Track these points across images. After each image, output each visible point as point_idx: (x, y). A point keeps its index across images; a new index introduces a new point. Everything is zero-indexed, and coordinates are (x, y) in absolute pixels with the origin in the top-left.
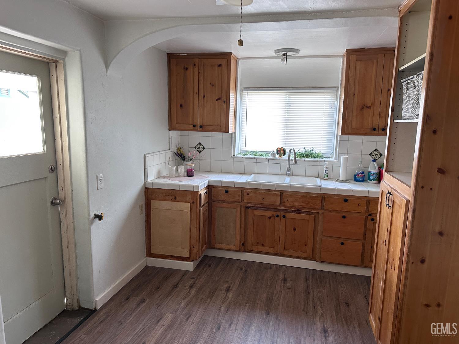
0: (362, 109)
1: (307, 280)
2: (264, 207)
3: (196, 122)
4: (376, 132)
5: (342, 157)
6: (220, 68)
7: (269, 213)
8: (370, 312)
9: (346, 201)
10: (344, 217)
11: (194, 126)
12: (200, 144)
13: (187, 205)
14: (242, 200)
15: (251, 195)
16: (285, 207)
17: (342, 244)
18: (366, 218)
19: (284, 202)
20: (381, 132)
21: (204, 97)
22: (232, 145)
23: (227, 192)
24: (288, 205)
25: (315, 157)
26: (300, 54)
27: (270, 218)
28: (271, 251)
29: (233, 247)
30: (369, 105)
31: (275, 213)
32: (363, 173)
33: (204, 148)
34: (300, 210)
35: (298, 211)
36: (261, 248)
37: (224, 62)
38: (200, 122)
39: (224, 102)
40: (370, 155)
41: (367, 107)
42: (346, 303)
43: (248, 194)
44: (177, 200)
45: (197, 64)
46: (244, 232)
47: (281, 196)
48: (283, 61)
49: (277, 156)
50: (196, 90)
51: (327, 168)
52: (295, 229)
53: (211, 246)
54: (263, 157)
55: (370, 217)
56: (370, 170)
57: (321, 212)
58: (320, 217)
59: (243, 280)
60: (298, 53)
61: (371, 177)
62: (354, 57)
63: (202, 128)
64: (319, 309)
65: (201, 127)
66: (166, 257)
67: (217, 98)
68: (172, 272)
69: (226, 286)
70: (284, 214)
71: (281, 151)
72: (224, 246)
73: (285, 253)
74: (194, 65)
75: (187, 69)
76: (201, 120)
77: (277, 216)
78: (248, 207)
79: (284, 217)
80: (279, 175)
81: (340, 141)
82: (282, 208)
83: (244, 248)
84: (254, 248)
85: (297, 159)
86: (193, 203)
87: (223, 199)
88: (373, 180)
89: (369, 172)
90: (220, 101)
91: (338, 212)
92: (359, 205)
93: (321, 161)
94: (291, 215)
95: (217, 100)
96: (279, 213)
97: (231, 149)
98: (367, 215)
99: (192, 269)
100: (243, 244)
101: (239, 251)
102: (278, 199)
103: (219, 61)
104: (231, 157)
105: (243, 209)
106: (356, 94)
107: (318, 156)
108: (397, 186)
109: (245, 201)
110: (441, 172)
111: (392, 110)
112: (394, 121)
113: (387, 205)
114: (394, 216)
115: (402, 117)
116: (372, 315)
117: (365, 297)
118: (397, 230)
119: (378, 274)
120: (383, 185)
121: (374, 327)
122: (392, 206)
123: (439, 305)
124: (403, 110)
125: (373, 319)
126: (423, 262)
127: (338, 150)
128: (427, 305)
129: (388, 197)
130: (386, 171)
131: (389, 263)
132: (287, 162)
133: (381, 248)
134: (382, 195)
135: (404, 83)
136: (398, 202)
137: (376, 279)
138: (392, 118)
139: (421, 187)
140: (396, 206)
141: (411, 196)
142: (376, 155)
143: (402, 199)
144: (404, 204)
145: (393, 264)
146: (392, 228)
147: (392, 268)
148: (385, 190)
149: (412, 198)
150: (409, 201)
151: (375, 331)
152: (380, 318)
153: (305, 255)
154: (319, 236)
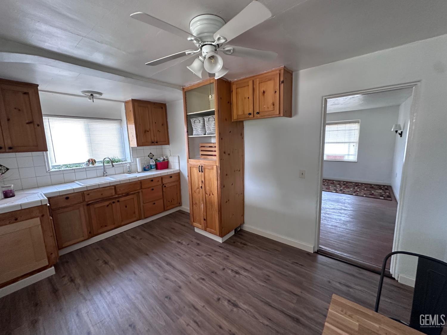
0: (145, 132)
2: (103, 200)
3: (1, 144)
4: (154, 144)
5: (137, 159)
6: (26, 96)
7: (107, 203)
8: (193, 222)
9: (152, 181)
10: (153, 189)
11: (1, 148)
12: (1, 165)
13: (37, 221)
14: (84, 200)
15: (91, 194)
16: (119, 195)
17: (154, 204)
18: (162, 186)
19: (118, 192)
20: (156, 144)
21: (9, 120)
22: (45, 162)
23: (67, 198)
24: (120, 193)
25: (117, 162)
26: (103, 97)
27: (108, 206)
28: (113, 227)
29: (82, 239)
30: (148, 130)
31: (111, 201)
32: (148, 166)
33: (7, 169)
34: (128, 194)
35: (127, 194)
36: (105, 229)
37: (31, 91)
38: (8, 143)
39: (38, 125)
40: (149, 156)
42: (172, 228)
43: (88, 194)
44: (18, 220)
46: (90, 224)
47: (115, 188)
48: (90, 99)
49: (91, 165)
51: (129, 167)
52: (126, 207)
54: (78, 167)
55: (163, 186)
56: (151, 164)
57: (140, 191)
58: (141, 194)
60: (101, 96)
61: (153, 167)
65: (11, 148)
67: (27, 122)
70: (118, 200)
71: (93, 161)
73: (123, 223)
77: (114, 202)
78: (88, 205)
80: (96, 177)
81: (132, 150)
82: (117, 196)
83: (92, 235)
84: (100, 231)
85: (105, 165)
86: (43, 216)
87: (64, 206)
88: (154, 168)
89: (151, 165)
90: (32, 125)
91: (149, 188)
92: (158, 181)
94: (122, 199)
96: (114, 201)
98: (162, 185)
100: (90, 232)
101: (88, 239)
102: (113, 191)
103: (25, 89)
104: (47, 172)
105: (86, 207)
106: (141, 124)
107: (120, 161)
108: (204, 162)
109: (86, 200)
110: (225, 153)
111: (187, 132)
112: (189, 136)
113: (200, 171)
114: (206, 175)
115: (193, 135)
116: (195, 222)
117: (175, 222)
118: (210, 179)
119: (196, 203)
120: (191, 165)
121: (200, 226)
122: (203, 171)
123: (229, 200)
124: (194, 131)
125: (197, 223)
126: (224, 187)
127: (132, 156)
128: (227, 202)
129: (200, 168)
130: (189, 159)
131: (207, 194)
132: (103, 167)
133: (196, 192)
134: (190, 169)
135: (192, 120)
136: (209, 168)
137: (194, 206)
138: (188, 135)
139: (221, 159)
140: (207, 170)
141: (218, 164)
142: (151, 156)
143: (212, 166)
144: (215, 167)
145: (211, 193)
146: (206, 180)
147: (211, 195)
148: (194, 166)
149: (219, 164)
150: (217, 166)
151: (202, 227)
152: (206, 219)
153: (135, 219)
154: (142, 204)
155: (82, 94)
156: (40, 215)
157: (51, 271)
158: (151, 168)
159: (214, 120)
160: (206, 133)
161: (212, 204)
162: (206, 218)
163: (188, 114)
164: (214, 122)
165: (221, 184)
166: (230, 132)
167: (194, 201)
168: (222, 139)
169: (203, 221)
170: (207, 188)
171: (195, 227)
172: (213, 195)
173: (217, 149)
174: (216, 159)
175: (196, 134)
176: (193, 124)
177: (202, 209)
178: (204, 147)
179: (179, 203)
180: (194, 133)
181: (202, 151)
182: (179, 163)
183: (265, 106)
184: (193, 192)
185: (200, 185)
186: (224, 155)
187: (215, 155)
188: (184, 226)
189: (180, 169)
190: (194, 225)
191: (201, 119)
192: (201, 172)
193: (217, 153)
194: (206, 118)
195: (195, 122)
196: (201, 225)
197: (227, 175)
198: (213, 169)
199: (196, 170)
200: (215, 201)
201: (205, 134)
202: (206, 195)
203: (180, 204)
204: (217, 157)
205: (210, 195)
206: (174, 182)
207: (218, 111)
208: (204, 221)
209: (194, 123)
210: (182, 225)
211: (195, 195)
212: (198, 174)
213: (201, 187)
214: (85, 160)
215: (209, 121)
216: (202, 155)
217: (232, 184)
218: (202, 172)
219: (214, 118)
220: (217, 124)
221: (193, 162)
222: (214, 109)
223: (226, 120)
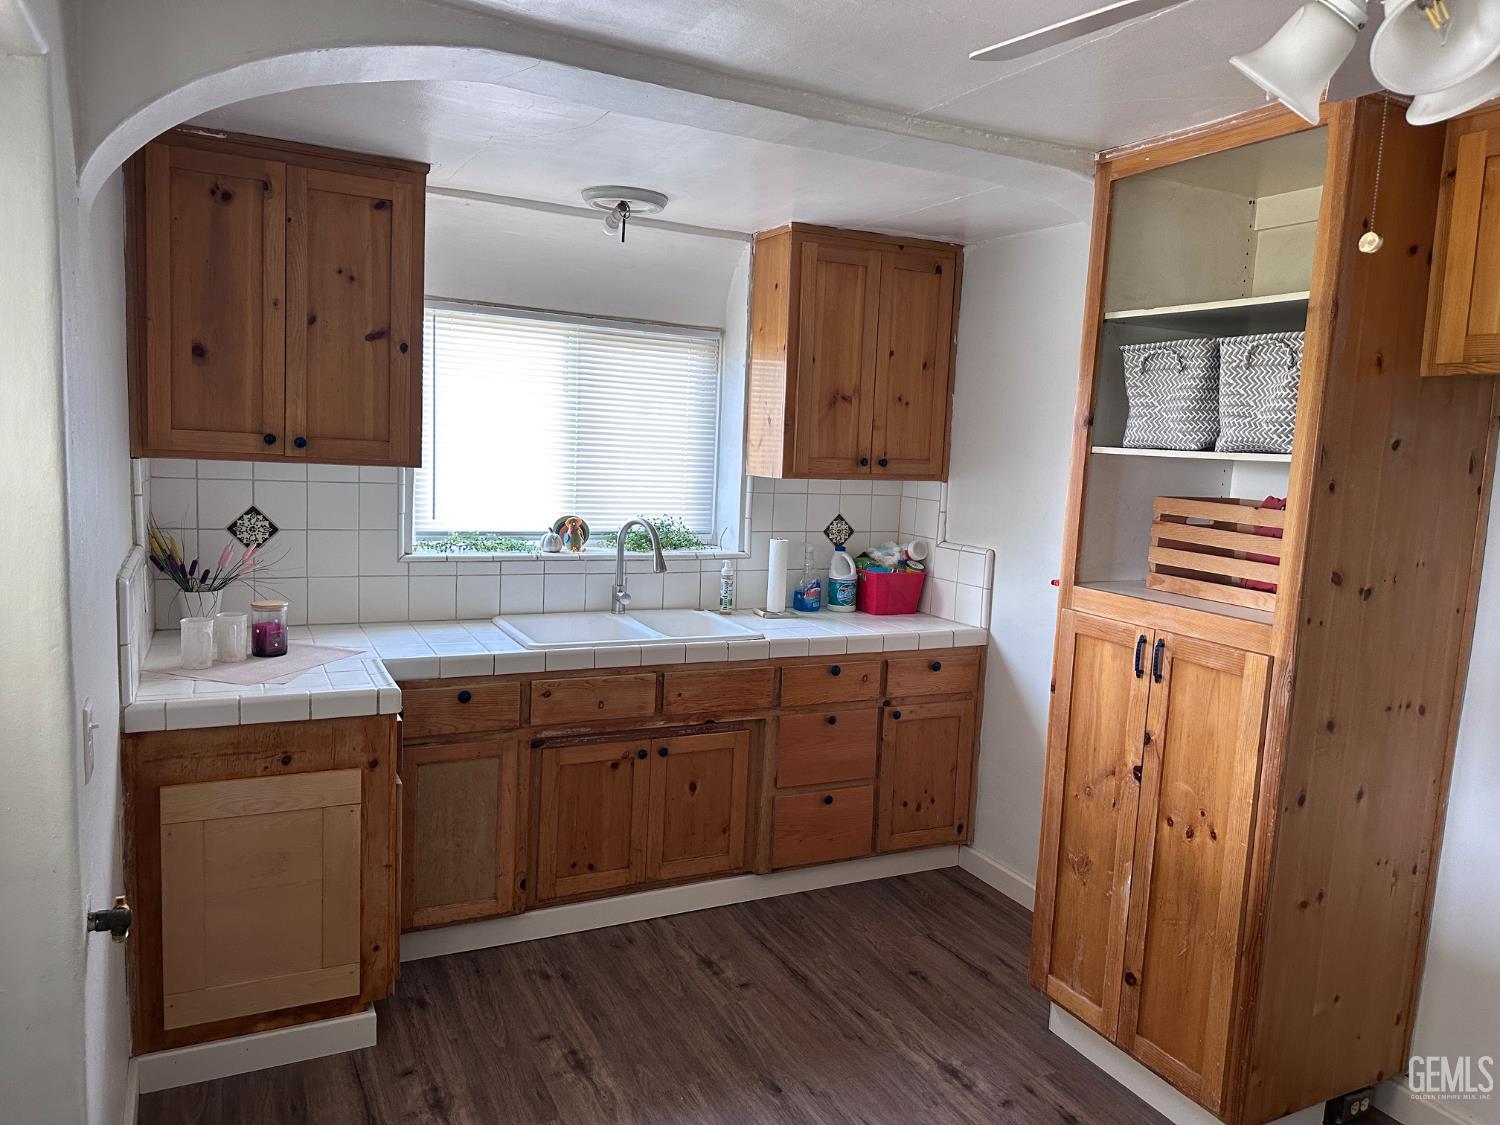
0: (833, 403)
2: (604, 732)
3: (273, 425)
4: (865, 469)
5: (773, 543)
6: (383, 215)
7: (612, 751)
8: (1050, 973)
9: (835, 671)
10: (832, 721)
11: (270, 440)
12: (253, 511)
13: (352, 779)
14: (525, 720)
15: (557, 696)
16: (670, 719)
17: (829, 800)
18: (882, 711)
19: (669, 704)
20: (877, 468)
21: (312, 320)
22: (399, 514)
23: (464, 697)
24: (679, 709)
27: (615, 766)
28: (621, 878)
29: (488, 906)
30: (849, 392)
31: (633, 747)
32: (818, 585)
33: (274, 530)
34: (712, 722)
35: (708, 724)
36: (587, 881)
37: (399, 196)
38: (296, 419)
39: (404, 348)
40: (827, 532)
41: (844, 398)
43: (547, 695)
44: (297, 761)
45: (277, 185)
46: (529, 841)
47: (660, 684)
48: (613, 227)
49: (566, 550)
50: (275, 289)
51: (728, 577)
52: (693, 787)
54: (516, 554)
55: (887, 709)
56: (835, 575)
57: (769, 716)
58: (769, 732)
60: (662, 206)
61: (840, 596)
62: (811, 249)
63: (272, 445)
64: (875, 1014)
65: (300, 443)
66: (244, 1026)
67: (369, 330)
69: (556, 1052)
70: (661, 742)
71: (572, 530)
72: (451, 913)
73: (665, 873)
74: (266, 186)
75: (227, 197)
76: (301, 413)
77: (643, 755)
78: (536, 744)
79: (663, 752)
80: (580, 611)
81: (753, 494)
82: (661, 724)
83: (530, 896)
84: (564, 888)
85: (626, 553)
86: (374, 764)
87: (446, 730)
88: (845, 602)
89: (832, 582)
90: (382, 343)
91: (812, 708)
92: (865, 678)
93: (707, 558)
94: (680, 744)
95: (371, 337)
96: (645, 745)
97: (398, 530)
98: (880, 704)
99: (369, 1041)
100: (523, 885)
101: (513, 912)
102: (651, 695)
103: (380, 189)
104: (399, 559)
105: (526, 752)
106: (818, 358)
107: (690, 544)
108: (1179, 622)
109: (535, 721)
110: (1337, 580)
111: (1090, 422)
112: (1095, 450)
113: (1140, 673)
114: (1184, 701)
115: (1125, 443)
116: (1063, 979)
117: (931, 938)
118: (1211, 735)
119: (1086, 863)
120: (1083, 621)
121: (1093, 1011)
122: (1165, 672)
123: (1321, 896)
124: (1130, 422)
125: (1072, 987)
126: (1302, 801)
127: (747, 521)
128: (1304, 905)
129: (1149, 652)
130: (1076, 583)
131: (1170, 823)
132: (613, 567)
133: (1096, 791)
134: (1075, 645)
135: (1133, 356)
136: (1212, 663)
137: (1071, 877)
138: (1090, 441)
139: (1308, 619)
140: (1189, 676)
141: (1279, 645)
142: (840, 532)
143: (1237, 653)
144: (1255, 666)
145: (1200, 824)
146: (1175, 732)
147: (1197, 833)
148: (1105, 634)
149: (1285, 650)
150: (1272, 659)
151: (1106, 1018)
152: (1138, 976)
153: (722, 862)
154: (767, 792)
155: (581, 202)
156: (364, 759)
157: (359, 1029)
158: (833, 601)
159: (1288, 359)
160: (1219, 443)
161: (1195, 892)
162: (1144, 971)
163: (1109, 316)
164: (1285, 370)
165: (1283, 777)
166: (1396, 446)
167: (1069, 846)
168: (1332, 487)
169: (1114, 984)
170: (1179, 787)
171: (1053, 1006)
172: (1214, 836)
173: (1287, 548)
174: (1275, 611)
175: (1149, 437)
176: (1132, 377)
177: (1119, 907)
178: (1182, 520)
179: (960, 827)
180: (1131, 434)
181: (1164, 543)
182: (991, 589)
184: (1073, 792)
185: (1132, 760)
186: (1333, 591)
187: (1271, 589)
188: (985, 975)
189: (988, 630)
190: (1051, 990)
191: (1195, 350)
192: (1146, 678)
193: (1283, 576)
194: (1232, 349)
195: (1150, 364)
196: (1100, 1006)
197: (1330, 726)
198: (1238, 672)
199: (1114, 657)
200: (1225, 884)
201: (1210, 447)
202: (1165, 826)
203: (962, 832)
204: (1284, 605)
205: (1190, 834)
206: (947, 697)
207: (1336, 304)
208: (1127, 987)
209: (1144, 371)
210: (972, 968)
211: (1086, 811)
212: (1126, 689)
213: (1138, 770)
214: (544, 521)
215: (1249, 366)
216: (1162, 569)
217: (1360, 796)
218: (1158, 678)
219: (1293, 352)
220: (1309, 390)
221: (1097, 605)
222: (1305, 295)
223: (1380, 362)
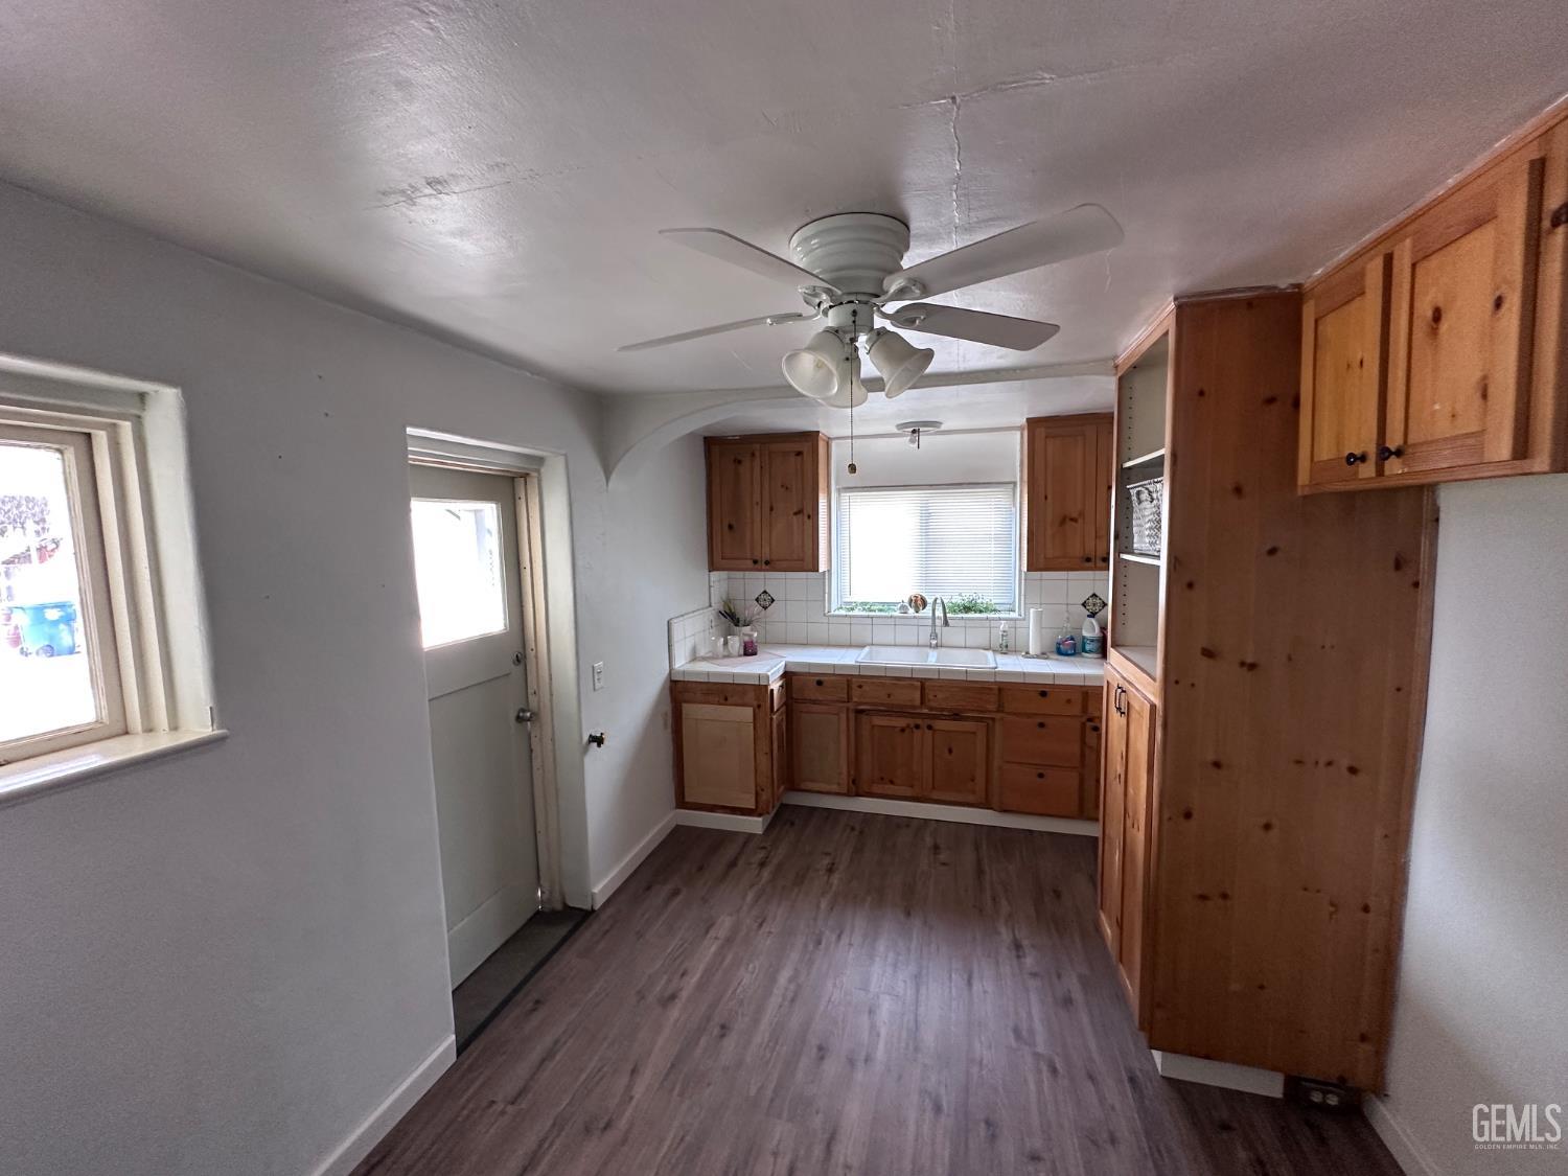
0: (1063, 521)
1: (977, 848)
2: (894, 710)
3: (757, 556)
4: (1091, 564)
5: (1032, 610)
6: (799, 458)
7: (901, 722)
8: (1102, 908)
9: (1043, 694)
10: (1042, 725)
11: (755, 562)
12: (765, 592)
13: (750, 711)
14: (849, 699)
15: (865, 688)
16: (931, 709)
17: (1041, 776)
18: (1083, 724)
19: (929, 700)
20: (1100, 564)
21: (771, 509)
22: (824, 593)
23: (819, 683)
24: (933, 704)
25: (981, 612)
26: (943, 428)
27: (903, 730)
28: (909, 792)
29: (835, 788)
30: (1074, 515)
31: (912, 722)
32: (1072, 639)
33: (773, 600)
34: (958, 714)
35: (956, 716)
36: (890, 789)
37: (805, 447)
38: (766, 555)
39: (809, 517)
40: (1084, 605)
41: (1072, 520)
42: (1055, 891)
43: (860, 687)
44: (730, 700)
45: (757, 454)
46: (855, 762)
47: (923, 688)
48: (912, 441)
49: (911, 611)
50: (757, 497)
51: (1004, 631)
52: (950, 751)
53: (793, 786)
54: (884, 614)
55: (1089, 724)
56: (1085, 634)
57: (998, 716)
58: (998, 726)
59: (858, 850)
60: (939, 427)
61: (1088, 647)
62: (1041, 432)
63: (769, 565)
64: (1004, 903)
65: (767, 563)
66: (712, 808)
67: (795, 510)
68: (722, 837)
69: (826, 861)
70: (929, 722)
71: (919, 603)
72: (816, 786)
73: (935, 795)
74: (753, 455)
75: (740, 462)
76: (768, 552)
77: (917, 727)
78: (859, 712)
79: (930, 727)
80: (913, 646)
81: (1025, 580)
82: (926, 711)
83: (856, 789)
84: (876, 789)
85: (948, 615)
86: (759, 706)
87: (813, 698)
88: (1090, 652)
89: (1084, 638)
90: (800, 516)
91: (1030, 715)
92: (1069, 701)
93: (994, 619)
94: (940, 725)
95: (796, 514)
96: (919, 722)
97: (824, 600)
98: (1084, 719)
99: (759, 830)
100: (854, 782)
101: (848, 794)
102: (917, 695)
103: (797, 447)
104: (824, 615)
105: (852, 716)
106: (1049, 497)
107: (987, 610)
109: (855, 699)
113: (1118, 710)
114: (1132, 731)
115: (1132, 551)
116: (1104, 914)
118: (1138, 756)
119: (1109, 837)
122: (1126, 712)
123: (1226, 896)
124: (1134, 537)
125: (1106, 921)
126: (1188, 816)
127: (1023, 597)
128: (1204, 897)
130: (1113, 646)
131: (1129, 817)
132: (930, 622)
135: (1135, 492)
139: (1175, 682)
140: (1133, 714)
142: (1094, 605)
143: (1143, 701)
144: (1146, 711)
145: (1136, 820)
146: (1128, 753)
147: (1135, 826)
149: (1160, 700)
150: (1153, 705)
152: (1120, 925)
153: (971, 798)
154: (996, 763)
155: (895, 431)
156: (755, 703)
157: (755, 825)
158: (1084, 650)
161: (1134, 868)
163: (1124, 465)
165: (1161, 793)
166: (1272, 551)
169: (1114, 923)
170: (1131, 791)
172: (1138, 830)
175: (1139, 548)
176: (1135, 506)
177: (1115, 872)
180: (1134, 545)
183: (1437, 407)
184: (1107, 785)
185: (1118, 770)
192: (1119, 713)
195: (1141, 497)
197: (1217, 765)
198: (1142, 713)
200: (1140, 864)
202: (1126, 819)
209: (1139, 502)
211: (1109, 799)
213: (1119, 776)
214: (904, 596)
217: (1268, 827)
218: (1122, 714)
222: (1163, 452)
